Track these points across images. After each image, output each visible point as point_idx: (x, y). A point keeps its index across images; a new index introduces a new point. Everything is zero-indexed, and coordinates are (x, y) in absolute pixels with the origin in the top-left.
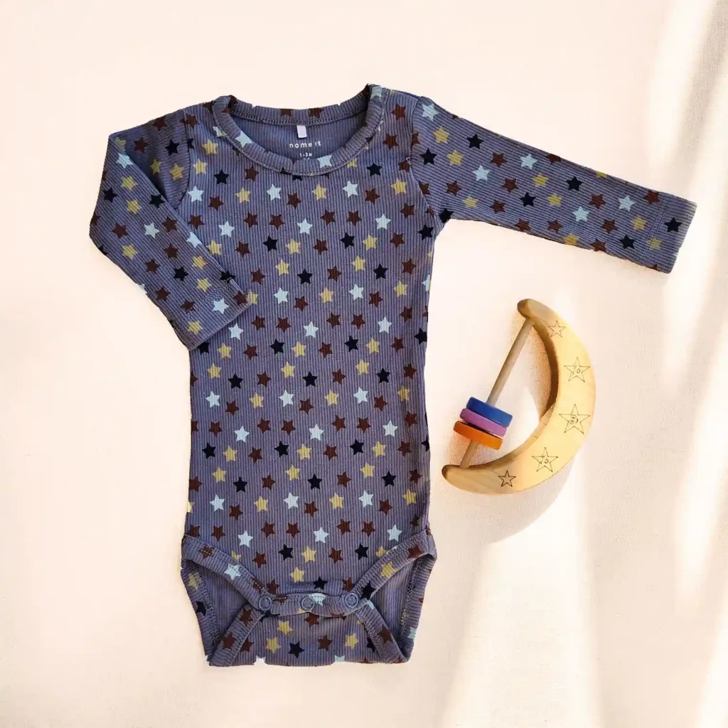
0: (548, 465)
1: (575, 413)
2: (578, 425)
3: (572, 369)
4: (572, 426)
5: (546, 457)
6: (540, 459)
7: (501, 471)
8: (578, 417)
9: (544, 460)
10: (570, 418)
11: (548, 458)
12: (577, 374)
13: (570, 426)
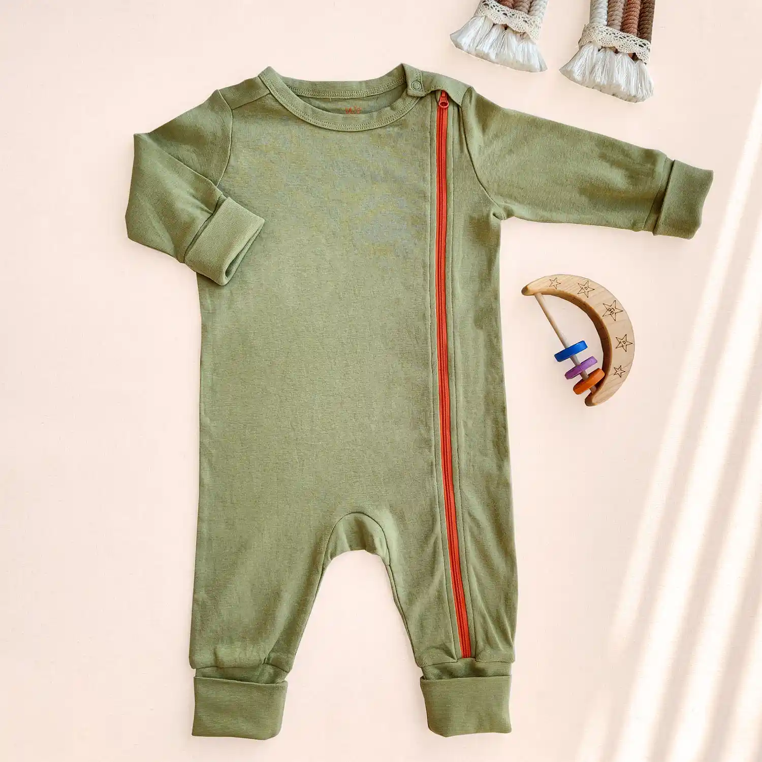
0: (627, 343)
1: (608, 307)
2: (616, 311)
3: (583, 291)
5: (622, 341)
6: (621, 345)
7: (612, 371)
8: (612, 307)
9: (623, 343)
10: (609, 313)
11: (624, 340)
12: (587, 291)
13: (614, 315)
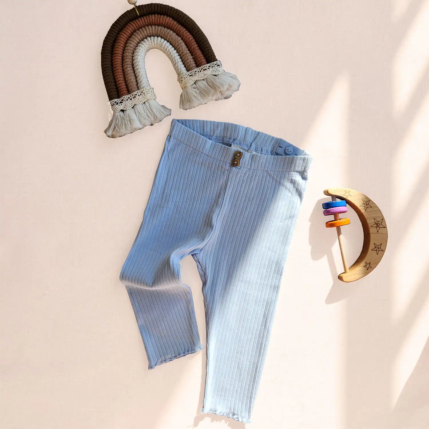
0: (380, 249)
1: (376, 222)
2: (381, 226)
3: (364, 205)
4: (379, 228)
6: (376, 249)
7: (363, 264)
8: (379, 223)
10: (376, 226)
11: (378, 247)
12: (367, 206)
13: (378, 228)
